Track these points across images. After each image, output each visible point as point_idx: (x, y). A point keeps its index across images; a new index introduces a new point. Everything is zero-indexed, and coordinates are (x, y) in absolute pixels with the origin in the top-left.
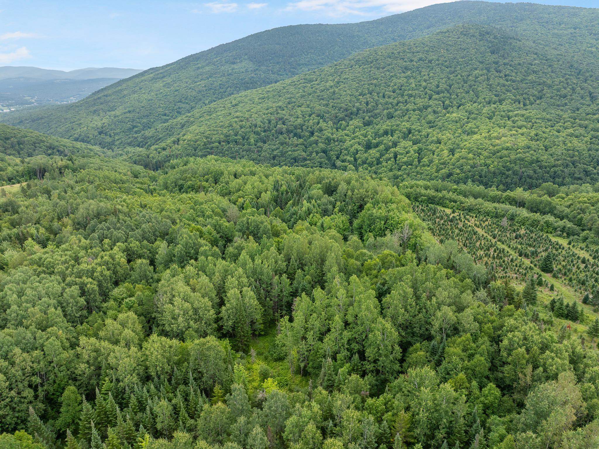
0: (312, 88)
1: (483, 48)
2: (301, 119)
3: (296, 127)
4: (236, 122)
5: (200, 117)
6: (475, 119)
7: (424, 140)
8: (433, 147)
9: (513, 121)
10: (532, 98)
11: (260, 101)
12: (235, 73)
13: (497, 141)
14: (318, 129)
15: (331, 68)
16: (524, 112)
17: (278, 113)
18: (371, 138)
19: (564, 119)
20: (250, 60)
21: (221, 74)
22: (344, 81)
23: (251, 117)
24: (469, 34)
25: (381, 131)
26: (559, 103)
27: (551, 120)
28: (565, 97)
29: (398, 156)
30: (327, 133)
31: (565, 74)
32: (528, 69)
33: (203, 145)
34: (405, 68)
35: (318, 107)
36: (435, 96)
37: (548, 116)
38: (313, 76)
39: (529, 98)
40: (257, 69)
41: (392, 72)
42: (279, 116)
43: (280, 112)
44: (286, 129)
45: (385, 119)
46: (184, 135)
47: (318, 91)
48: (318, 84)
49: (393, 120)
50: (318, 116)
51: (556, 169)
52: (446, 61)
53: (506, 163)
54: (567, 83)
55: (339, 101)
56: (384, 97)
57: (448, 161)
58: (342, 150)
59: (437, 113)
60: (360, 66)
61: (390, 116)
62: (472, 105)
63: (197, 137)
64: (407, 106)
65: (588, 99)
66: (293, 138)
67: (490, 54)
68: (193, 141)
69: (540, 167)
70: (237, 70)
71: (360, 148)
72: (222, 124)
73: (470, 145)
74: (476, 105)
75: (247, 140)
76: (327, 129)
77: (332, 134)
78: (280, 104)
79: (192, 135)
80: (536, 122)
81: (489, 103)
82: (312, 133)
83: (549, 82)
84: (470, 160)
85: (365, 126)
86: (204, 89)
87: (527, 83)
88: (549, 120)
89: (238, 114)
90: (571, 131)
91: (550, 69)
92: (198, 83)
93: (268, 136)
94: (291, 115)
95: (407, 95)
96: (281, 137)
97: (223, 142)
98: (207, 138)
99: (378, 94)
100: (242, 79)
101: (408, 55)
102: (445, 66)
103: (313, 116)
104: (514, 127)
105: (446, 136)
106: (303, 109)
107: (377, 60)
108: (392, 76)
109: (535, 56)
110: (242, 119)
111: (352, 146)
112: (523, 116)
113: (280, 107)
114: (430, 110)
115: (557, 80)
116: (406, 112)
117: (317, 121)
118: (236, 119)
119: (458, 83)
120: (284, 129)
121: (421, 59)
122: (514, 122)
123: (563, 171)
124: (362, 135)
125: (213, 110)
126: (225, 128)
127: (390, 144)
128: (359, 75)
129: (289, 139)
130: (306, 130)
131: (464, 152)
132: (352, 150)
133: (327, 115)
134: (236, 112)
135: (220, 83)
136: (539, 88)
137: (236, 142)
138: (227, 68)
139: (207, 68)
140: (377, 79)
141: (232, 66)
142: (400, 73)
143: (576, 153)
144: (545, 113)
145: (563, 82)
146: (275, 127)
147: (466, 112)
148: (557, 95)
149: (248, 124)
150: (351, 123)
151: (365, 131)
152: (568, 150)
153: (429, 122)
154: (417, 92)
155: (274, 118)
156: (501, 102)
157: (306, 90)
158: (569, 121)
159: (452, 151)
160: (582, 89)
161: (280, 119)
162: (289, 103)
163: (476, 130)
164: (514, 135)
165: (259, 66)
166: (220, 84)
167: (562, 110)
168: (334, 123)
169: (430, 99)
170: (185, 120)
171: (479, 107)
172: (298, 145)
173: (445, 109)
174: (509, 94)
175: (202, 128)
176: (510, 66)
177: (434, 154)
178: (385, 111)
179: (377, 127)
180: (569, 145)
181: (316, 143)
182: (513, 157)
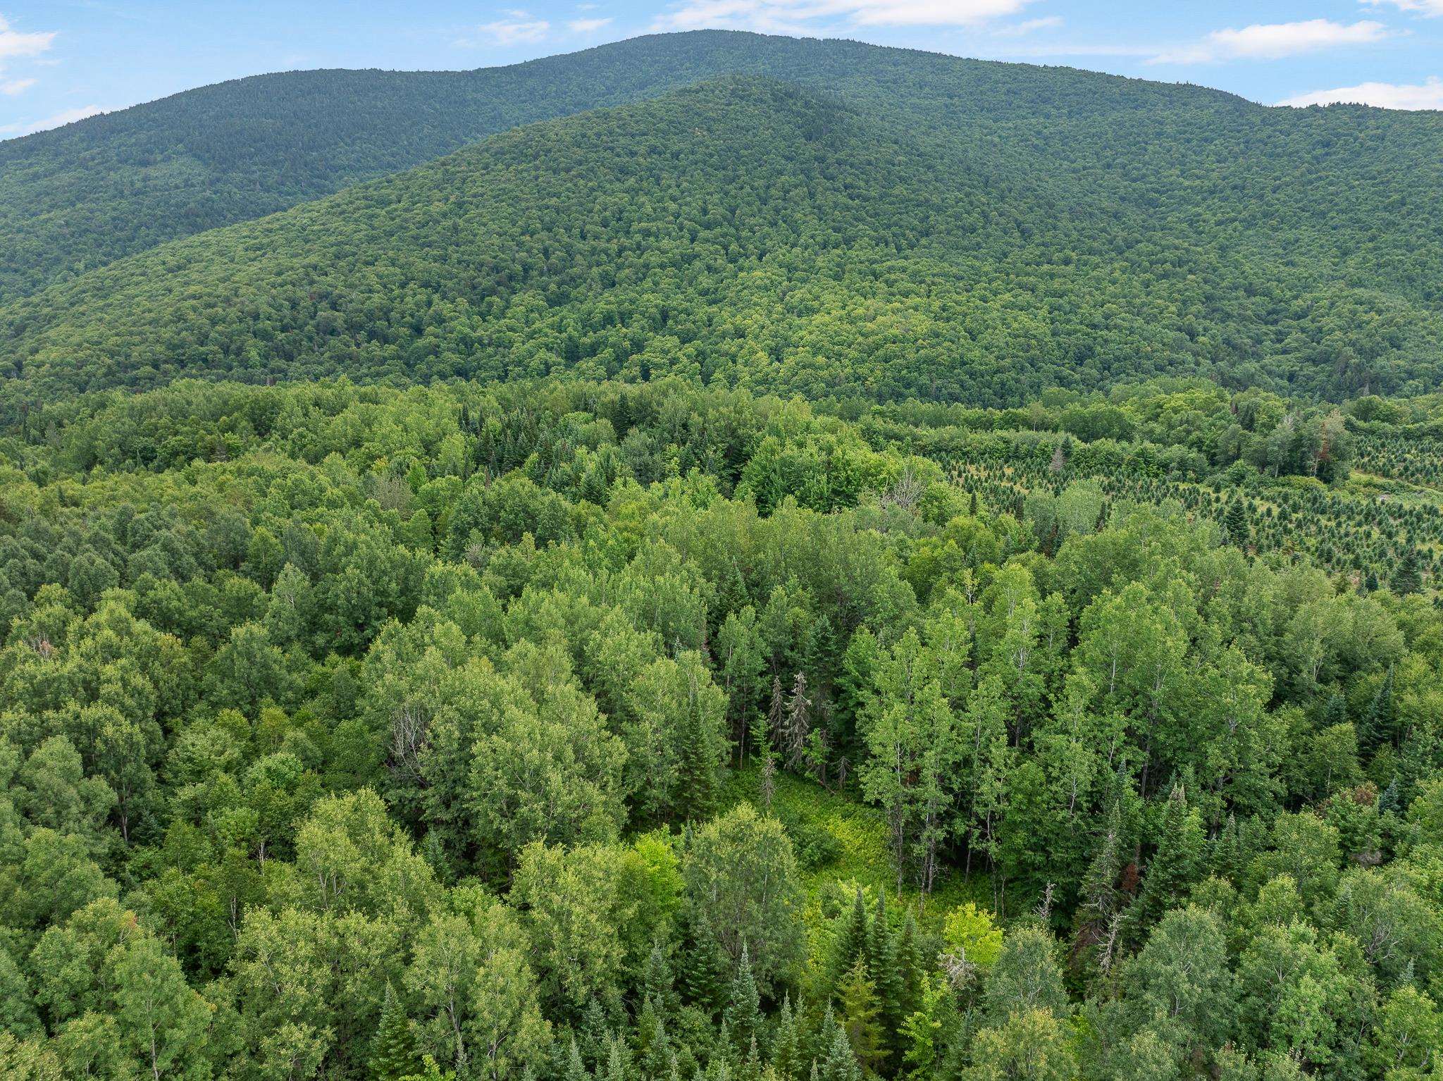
0: (393, 219)
1: (786, 127)
2: (381, 295)
3: (370, 316)
4: (194, 309)
5: (72, 304)
6: (804, 281)
7: (704, 332)
8: (729, 345)
9: (886, 282)
10: (910, 234)
11: (251, 254)
12: (155, 188)
13: (869, 324)
14: (432, 318)
15: (431, 172)
16: (902, 263)
17: (312, 283)
18: (576, 334)
19: (986, 274)
20: (195, 155)
21: (112, 191)
22: (475, 200)
23: (237, 296)
24: (749, 96)
25: (597, 317)
26: (966, 243)
27: (962, 278)
28: (973, 230)
29: (652, 371)
30: (461, 326)
31: (962, 184)
32: (889, 173)
33: (105, 375)
34: (621, 171)
35: (421, 265)
36: (704, 234)
37: (954, 270)
38: (389, 191)
39: (904, 235)
40: (218, 180)
41: (591, 180)
42: (315, 288)
43: (316, 278)
44: (345, 322)
45: (597, 287)
46: (34, 351)
47: (412, 226)
48: (406, 210)
49: (618, 289)
50: (426, 285)
51: (1004, 376)
52: (711, 156)
53: (900, 372)
54: (971, 203)
55: (473, 248)
56: (584, 237)
57: (774, 374)
58: (507, 365)
59: (716, 271)
60: (508, 166)
61: (610, 283)
62: (789, 252)
63: (81, 354)
64: (645, 256)
65: (1017, 234)
66: (369, 342)
67: (803, 140)
68: (69, 364)
69: (972, 375)
70: (160, 183)
71: (552, 357)
72: (152, 315)
73: (813, 337)
74: (797, 250)
75: (238, 354)
76: (457, 318)
77: (473, 329)
78: (313, 259)
79: (62, 350)
80: (934, 283)
81: (824, 246)
82: (418, 331)
83: (935, 199)
84: (821, 368)
85: (551, 307)
86: (66, 231)
87: (893, 203)
88: (960, 278)
89: (192, 289)
90: (1007, 296)
91: (931, 175)
92: (44, 216)
93: (295, 341)
94: (352, 286)
95: (639, 231)
96: (333, 341)
97: (166, 362)
98: (112, 355)
99: (568, 229)
100: (177, 205)
101: (622, 141)
102: (712, 166)
103: (411, 285)
104: (893, 294)
105: (753, 319)
106: (380, 268)
107: (550, 151)
108: (593, 189)
109: (896, 147)
110: (212, 300)
111: (531, 355)
112: (904, 270)
113: (315, 267)
114: (697, 264)
115: (951, 197)
116: (644, 270)
117: (424, 298)
118: (194, 302)
119: (749, 204)
120: (340, 321)
121: (653, 150)
122: (890, 284)
123: (1017, 381)
124: (552, 327)
125: (108, 282)
126: (166, 326)
127: (627, 344)
128: (511, 186)
129: (358, 345)
130: (398, 322)
131: (803, 354)
132: (534, 363)
133: (450, 284)
134: (187, 284)
135: (114, 214)
136: (920, 212)
137: (205, 360)
138: (127, 175)
139: (66, 177)
140: (558, 195)
141: (143, 170)
142: (611, 182)
143: (1033, 342)
144: (945, 265)
145: (961, 200)
146: (312, 318)
147: (780, 266)
148: (958, 227)
149: (233, 313)
150: (515, 299)
151: (556, 318)
152: (1016, 336)
153: (704, 293)
154: (660, 224)
155: (303, 294)
156: (848, 242)
157: (376, 223)
158: (998, 278)
159: (776, 354)
160: (1000, 215)
161: (324, 296)
162: (337, 257)
163: (816, 304)
164: (898, 310)
165: (224, 171)
166: (114, 219)
167: (975, 257)
168: (471, 302)
169: (693, 241)
170: (24, 312)
171: (806, 254)
172: (385, 359)
173: (731, 262)
174: (861, 226)
175: (88, 328)
176: (852, 166)
177: (734, 362)
178: (594, 269)
179: (585, 307)
180: (1015, 325)
181: (435, 350)
182: (911, 356)
